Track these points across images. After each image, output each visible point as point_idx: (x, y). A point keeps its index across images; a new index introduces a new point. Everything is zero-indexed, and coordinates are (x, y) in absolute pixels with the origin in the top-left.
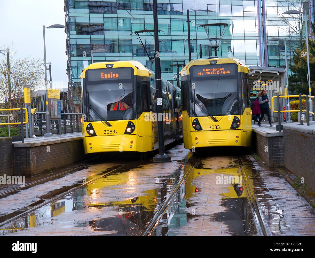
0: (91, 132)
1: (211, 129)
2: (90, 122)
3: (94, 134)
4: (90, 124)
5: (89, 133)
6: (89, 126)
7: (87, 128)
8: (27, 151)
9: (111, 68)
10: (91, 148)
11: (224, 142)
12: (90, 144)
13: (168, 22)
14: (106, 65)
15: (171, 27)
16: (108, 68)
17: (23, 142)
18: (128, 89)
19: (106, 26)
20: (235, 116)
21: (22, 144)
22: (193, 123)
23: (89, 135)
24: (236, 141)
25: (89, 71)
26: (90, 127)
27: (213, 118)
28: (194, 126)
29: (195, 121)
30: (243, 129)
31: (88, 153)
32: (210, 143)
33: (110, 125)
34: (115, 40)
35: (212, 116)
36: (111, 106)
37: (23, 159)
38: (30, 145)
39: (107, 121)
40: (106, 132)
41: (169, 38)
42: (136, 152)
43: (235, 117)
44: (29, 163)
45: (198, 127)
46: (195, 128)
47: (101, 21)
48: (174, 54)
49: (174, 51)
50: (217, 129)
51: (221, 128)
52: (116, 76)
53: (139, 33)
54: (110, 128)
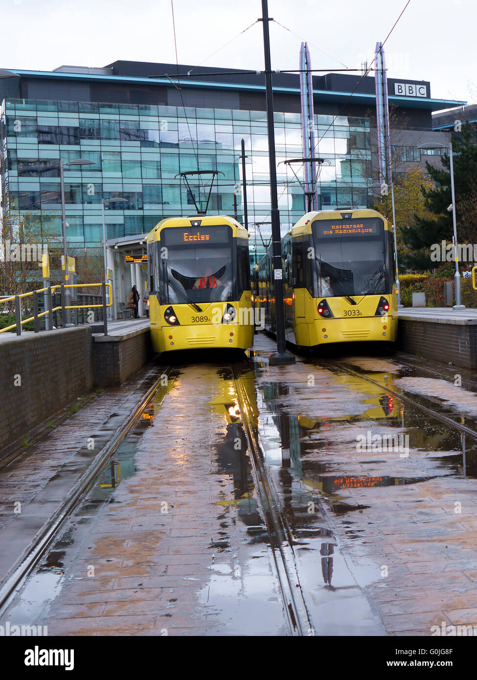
0: (172, 319)
1: (347, 316)
2: (171, 305)
3: (177, 323)
4: (170, 309)
5: (168, 321)
6: (168, 311)
7: (166, 314)
8: (115, 348)
9: (199, 226)
10: (172, 343)
11: (366, 335)
12: (171, 337)
13: (156, 157)
14: (191, 221)
15: (160, 166)
16: (193, 226)
17: (106, 335)
18: (225, 257)
19: (64, 163)
20: (382, 295)
21: (105, 338)
22: (319, 307)
23: (168, 325)
24: (384, 334)
25: (166, 231)
26: (170, 312)
27: (350, 298)
28: (321, 310)
29: (322, 304)
30: (392, 316)
31: (167, 350)
32: (345, 336)
33: (199, 310)
34: (73, 184)
35: (348, 296)
36: (195, 281)
37: (108, 359)
38: (120, 338)
39: (196, 304)
40: (194, 319)
41: (158, 181)
42: (238, 348)
43: (382, 297)
44: (118, 366)
45: (326, 312)
46: (322, 314)
47: (56, 155)
48: (166, 207)
49: (165, 202)
50: (356, 316)
51: (361, 313)
52: (205, 238)
53: (187, 176)
54: (199, 314)
